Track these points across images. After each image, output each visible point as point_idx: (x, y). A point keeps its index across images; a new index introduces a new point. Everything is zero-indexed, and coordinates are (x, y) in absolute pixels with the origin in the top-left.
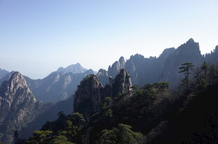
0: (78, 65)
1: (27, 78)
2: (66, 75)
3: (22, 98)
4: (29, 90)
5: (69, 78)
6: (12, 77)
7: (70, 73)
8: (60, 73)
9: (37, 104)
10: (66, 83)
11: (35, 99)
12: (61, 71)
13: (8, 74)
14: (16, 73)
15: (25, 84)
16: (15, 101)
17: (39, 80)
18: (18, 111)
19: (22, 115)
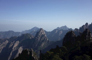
0: (65, 26)
1: (45, 31)
2: (60, 30)
3: (43, 38)
4: (46, 36)
5: (61, 32)
6: (40, 30)
7: (62, 30)
8: (58, 30)
9: (48, 41)
10: (60, 34)
11: (47, 39)
12: (58, 29)
13: (39, 29)
14: (42, 29)
15: (44, 33)
16: (41, 39)
17: (49, 32)
18: (42, 43)
19: (43, 44)
